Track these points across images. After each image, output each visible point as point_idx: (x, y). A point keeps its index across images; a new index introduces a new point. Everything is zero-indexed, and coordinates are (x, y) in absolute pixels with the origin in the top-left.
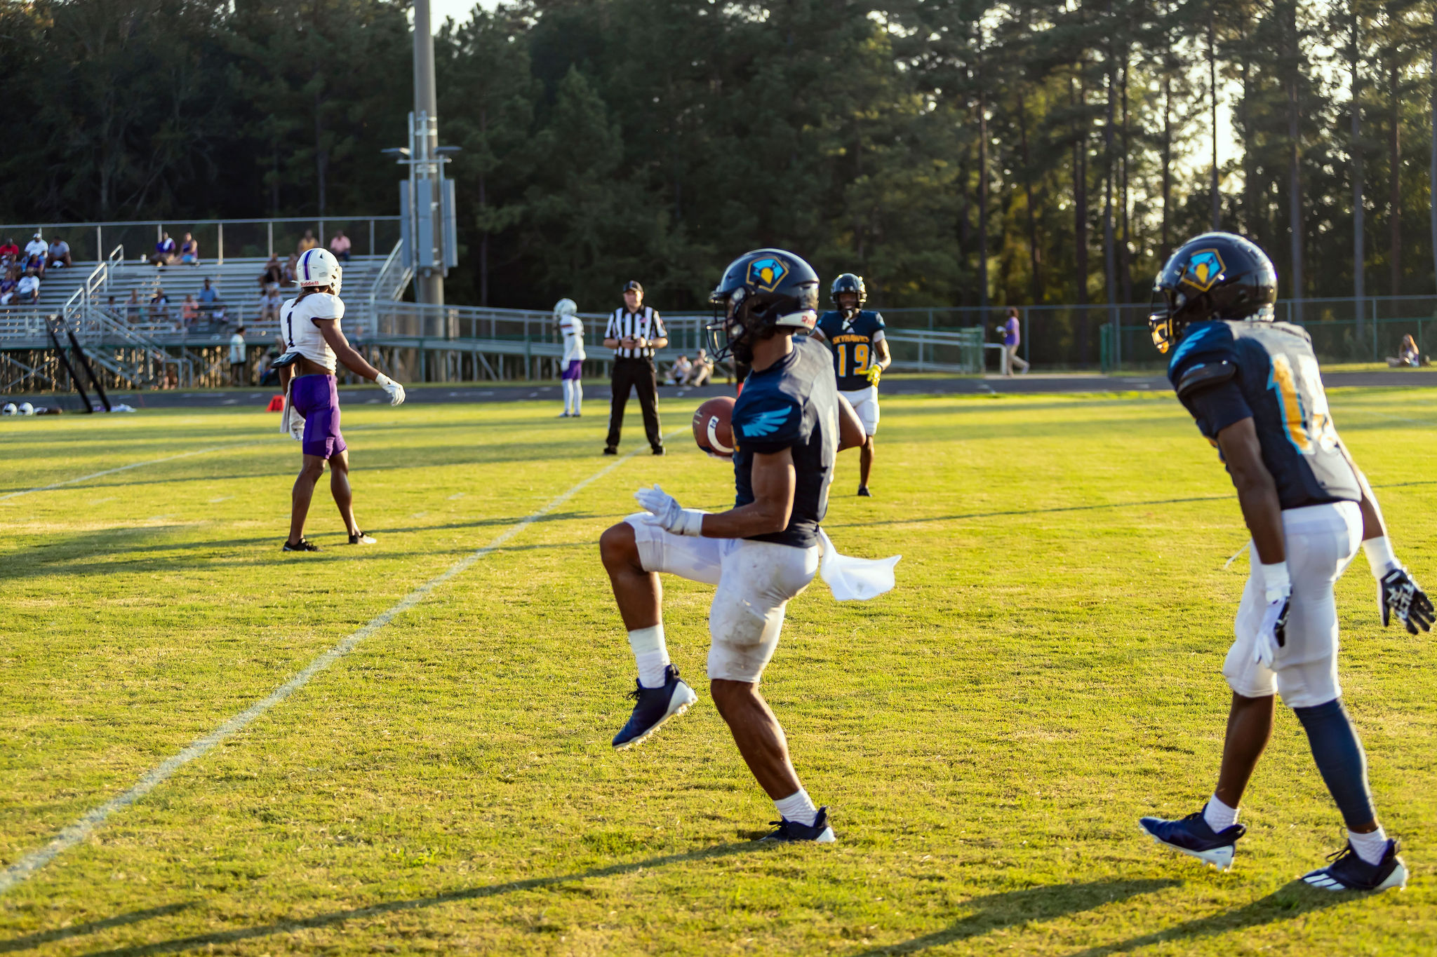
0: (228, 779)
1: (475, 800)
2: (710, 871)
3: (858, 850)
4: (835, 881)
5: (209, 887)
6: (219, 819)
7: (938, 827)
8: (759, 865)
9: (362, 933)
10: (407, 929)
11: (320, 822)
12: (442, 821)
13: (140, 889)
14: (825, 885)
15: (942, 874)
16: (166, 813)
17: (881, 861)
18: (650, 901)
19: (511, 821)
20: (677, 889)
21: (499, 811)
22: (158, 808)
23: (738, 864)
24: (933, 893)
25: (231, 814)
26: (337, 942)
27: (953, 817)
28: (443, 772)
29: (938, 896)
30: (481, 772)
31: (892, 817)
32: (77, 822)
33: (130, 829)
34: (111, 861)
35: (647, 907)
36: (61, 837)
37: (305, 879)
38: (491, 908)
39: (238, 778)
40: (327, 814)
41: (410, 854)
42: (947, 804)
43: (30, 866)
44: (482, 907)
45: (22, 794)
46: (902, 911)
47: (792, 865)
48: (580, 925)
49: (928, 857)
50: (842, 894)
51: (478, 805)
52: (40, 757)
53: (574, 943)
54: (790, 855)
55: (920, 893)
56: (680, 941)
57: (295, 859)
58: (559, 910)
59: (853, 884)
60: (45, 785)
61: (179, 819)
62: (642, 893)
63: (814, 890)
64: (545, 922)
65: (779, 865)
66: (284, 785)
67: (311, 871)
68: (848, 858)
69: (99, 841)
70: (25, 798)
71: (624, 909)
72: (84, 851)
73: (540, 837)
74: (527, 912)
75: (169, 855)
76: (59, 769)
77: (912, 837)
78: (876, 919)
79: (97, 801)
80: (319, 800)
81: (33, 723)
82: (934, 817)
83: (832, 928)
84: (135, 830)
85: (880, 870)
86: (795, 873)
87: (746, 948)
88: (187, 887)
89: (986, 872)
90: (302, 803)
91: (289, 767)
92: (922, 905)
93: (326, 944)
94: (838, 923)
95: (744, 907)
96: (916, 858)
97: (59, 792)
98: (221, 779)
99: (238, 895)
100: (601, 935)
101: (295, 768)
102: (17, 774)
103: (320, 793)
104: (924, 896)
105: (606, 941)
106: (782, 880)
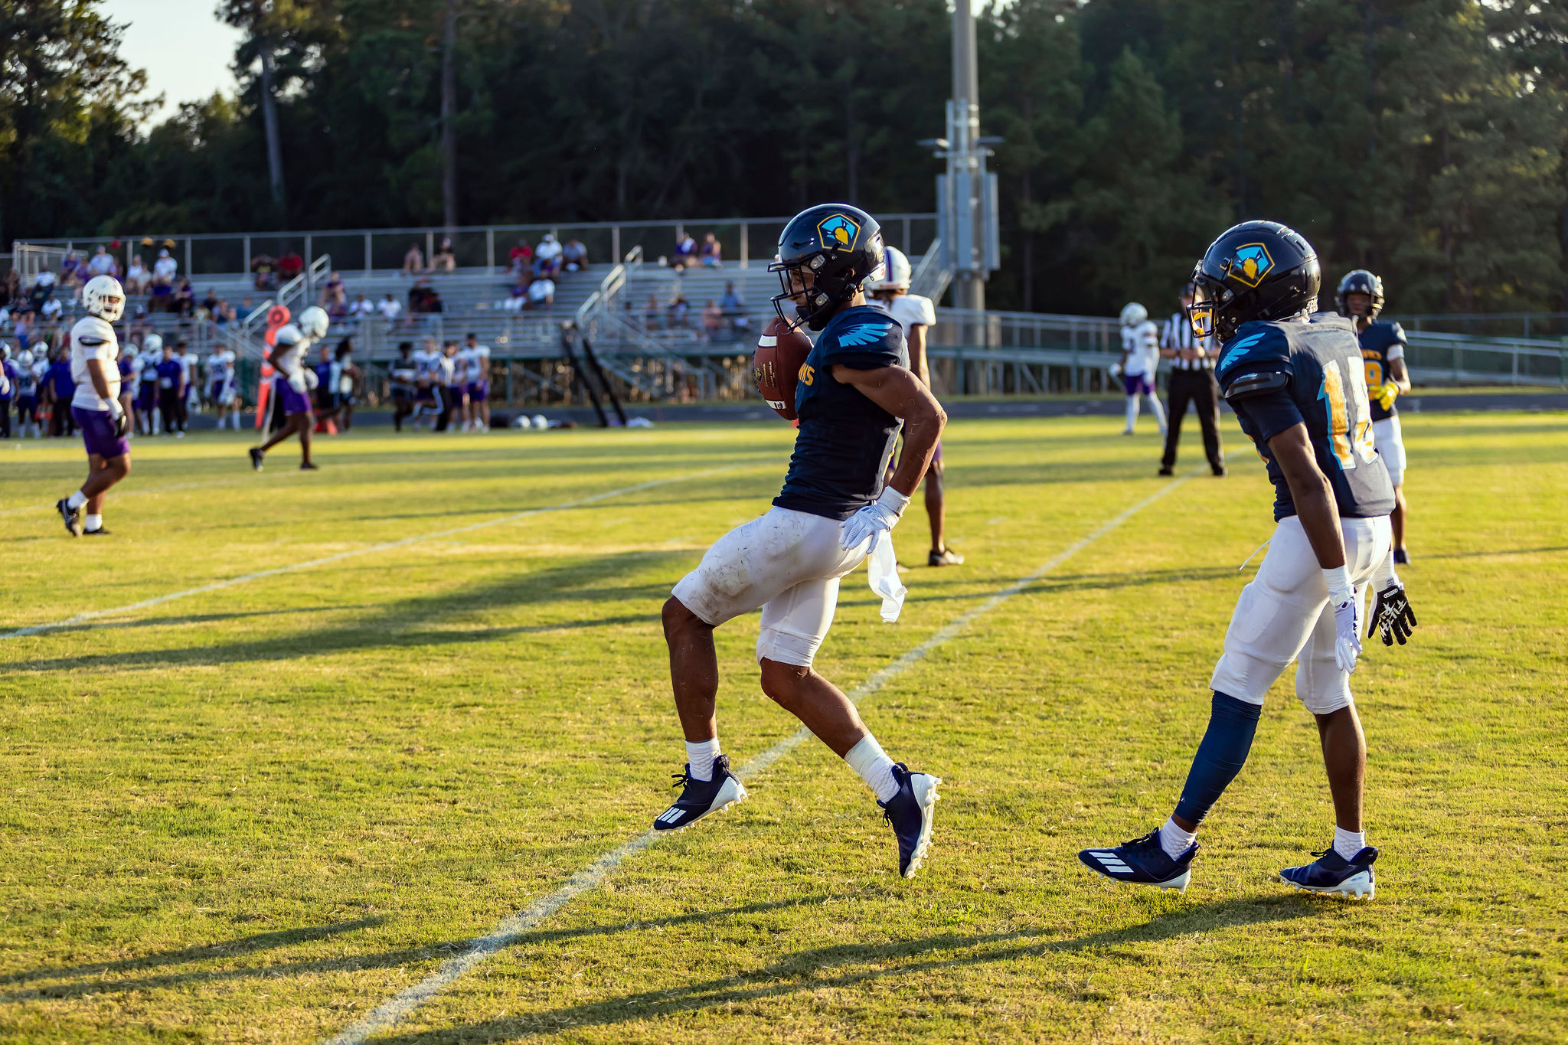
0: (749, 824)
1: (1015, 854)
2: (1274, 938)
3: (1442, 920)
4: (1415, 954)
5: (728, 940)
6: (739, 867)
7: (1532, 897)
8: (1329, 934)
9: (892, 995)
10: (940, 992)
11: (847, 873)
12: (979, 876)
13: (654, 941)
14: (1404, 959)
15: (1537, 950)
16: (683, 859)
17: (1467, 933)
18: (1207, 970)
19: (1054, 878)
20: (1238, 958)
21: (1041, 866)
22: (675, 853)
23: (1306, 932)
24: (1527, 971)
25: (751, 862)
26: (864, 1005)
28: (980, 822)
29: (1533, 975)
30: (1022, 823)
31: (1481, 884)
32: (590, 867)
33: (644, 875)
34: (625, 909)
35: (1203, 977)
36: (573, 882)
37: (831, 935)
38: (1031, 973)
39: (759, 823)
40: (855, 865)
41: (944, 911)
42: (1543, 871)
43: (540, 912)
44: (1022, 971)
45: (533, 835)
46: (1492, 990)
47: (1366, 935)
48: (1129, 994)
49: (1522, 931)
50: (1423, 968)
51: (1019, 859)
52: (552, 796)
53: (1123, 1014)
54: (1364, 924)
55: (1511, 971)
56: (1241, 1016)
57: (820, 913)
58: (1106, 977)
59: (1436, 958)
60: (556, 826)
61: (697, 866)
62: (1198, 961)
63: (1391, 963)
64: (1091, 989)
65: (1352, 935)
66: (809, 832)
67: (836, 926)
68: (1429, 929)
69: (613, 888)
70: (536, 838)
71: (1178, 978)
72: (596, 897)
73: (1086, 896)
74: (1072, 978)
75: (686, 904)
76: (570, 809)
77: (1502, 907)
78: (1462, 997)
79: (611, 845)
80: (845, 849)
81: (544, 758)
82: (1528, 885)
83: (1411, 1007)
84: (651, 876)
85: (1466, 943)
86: (1369, 944)
87: (1314, 1026)
88: (705, 939)
90: (828, 852)
91: (814, 813)
92: (1514, 984)
93: (853, 1006)
94: (1418, 1002)
95: (1312, 980)
96: (1507, 931)
97: (571, 835)
98: (741, 824)
99: (759, 950)
100: (1151, 1006)
101: (821, 814)
102: (527, 813)
103: (847, 842)
104: (1516, 974)
105: (1159, 1013)
106: (1355, 951)
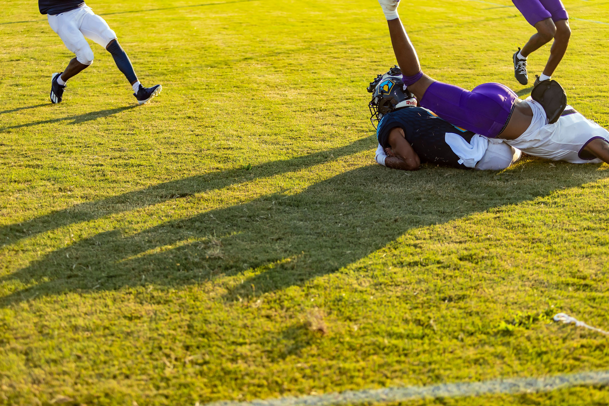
27: (106, 140)
89: (121, 161)
